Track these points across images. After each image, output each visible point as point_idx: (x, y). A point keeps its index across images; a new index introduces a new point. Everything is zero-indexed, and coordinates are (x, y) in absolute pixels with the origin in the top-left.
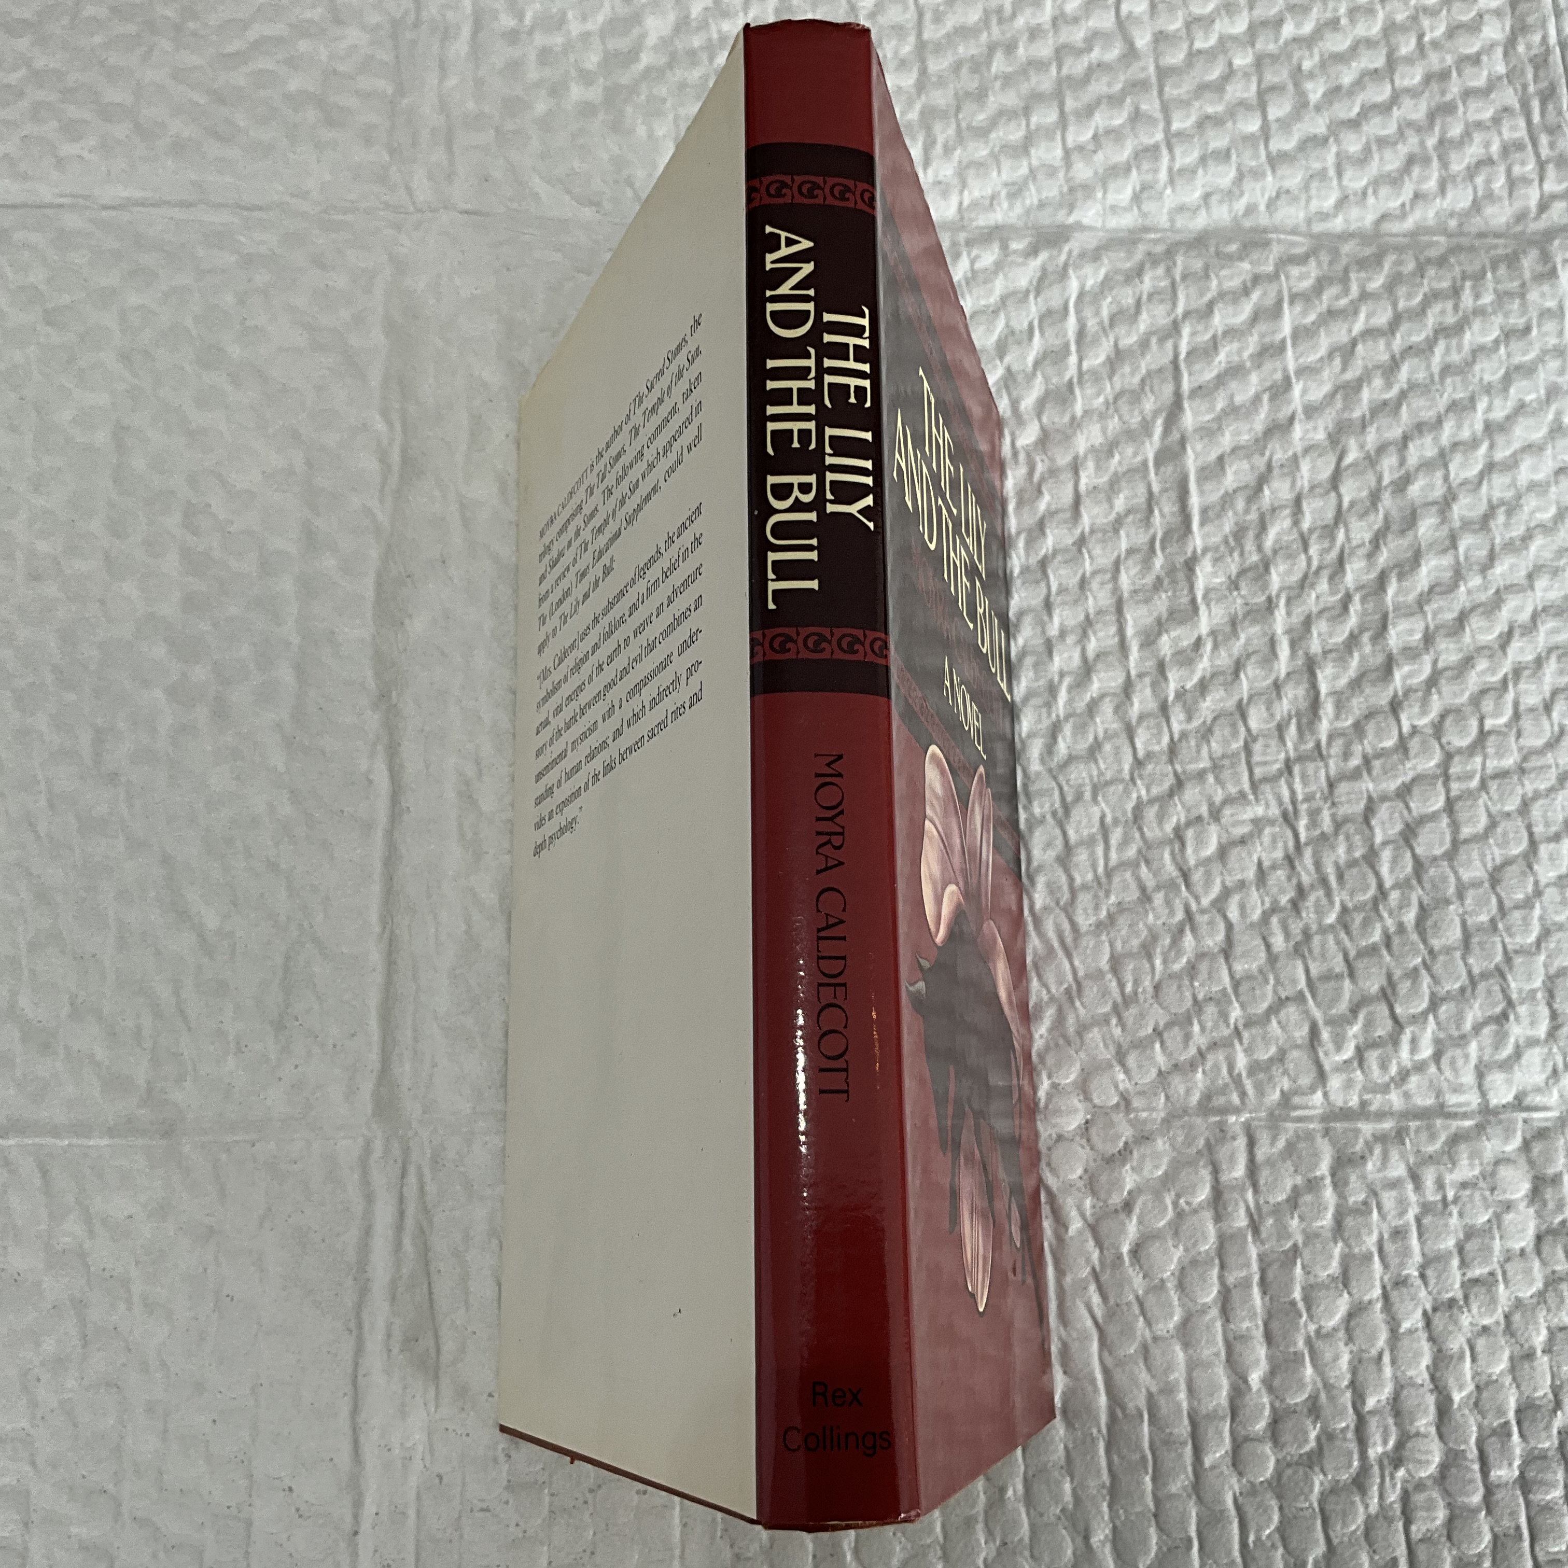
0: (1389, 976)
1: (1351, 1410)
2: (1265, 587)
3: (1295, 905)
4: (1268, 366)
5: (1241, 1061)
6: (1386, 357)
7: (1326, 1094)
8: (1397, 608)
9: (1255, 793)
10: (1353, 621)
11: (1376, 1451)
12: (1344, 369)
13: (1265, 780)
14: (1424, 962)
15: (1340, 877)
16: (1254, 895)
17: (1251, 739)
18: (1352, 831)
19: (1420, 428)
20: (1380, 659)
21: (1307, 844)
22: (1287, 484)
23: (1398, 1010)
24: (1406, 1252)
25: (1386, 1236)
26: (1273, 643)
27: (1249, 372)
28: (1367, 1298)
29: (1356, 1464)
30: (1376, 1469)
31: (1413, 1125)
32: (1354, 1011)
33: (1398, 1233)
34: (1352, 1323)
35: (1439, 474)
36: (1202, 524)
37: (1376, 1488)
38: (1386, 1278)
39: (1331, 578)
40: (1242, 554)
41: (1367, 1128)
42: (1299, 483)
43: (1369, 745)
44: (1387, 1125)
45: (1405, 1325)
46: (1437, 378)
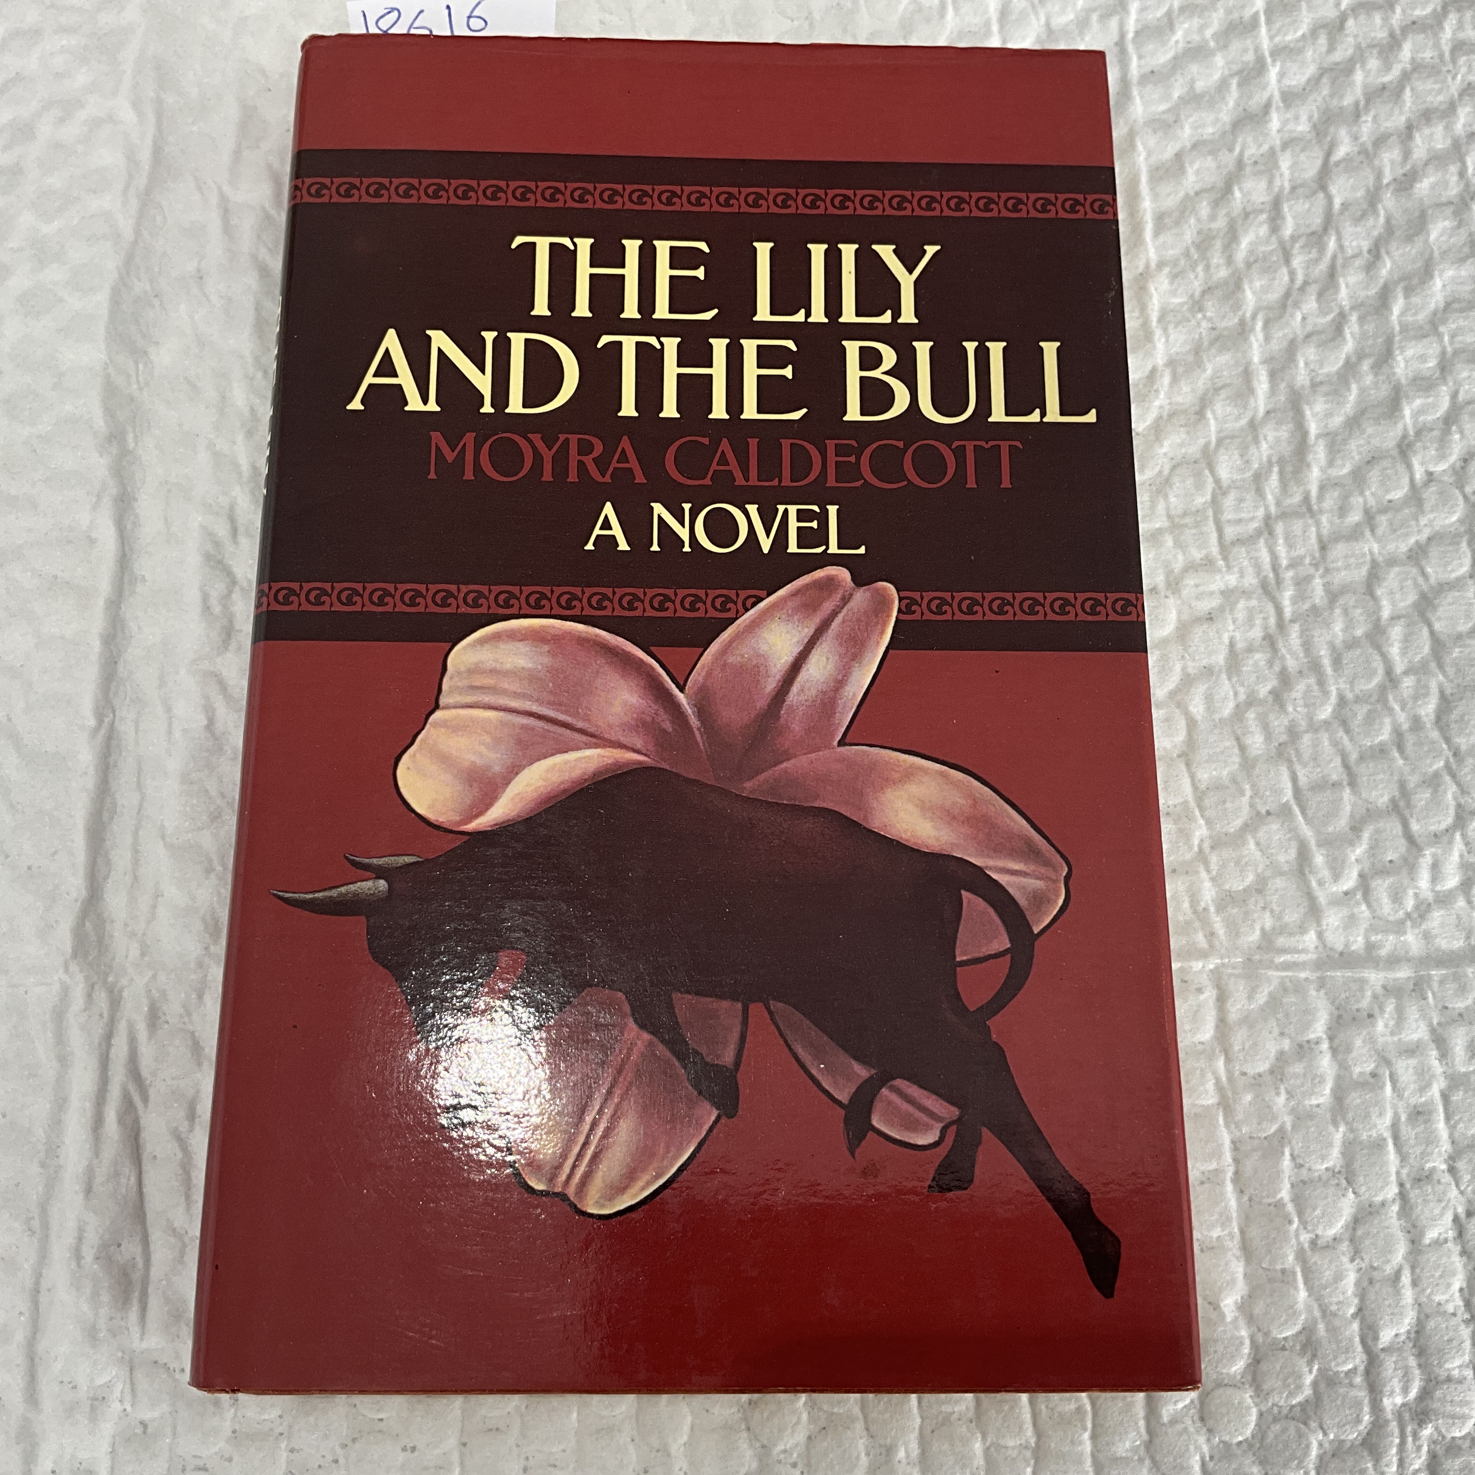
0: (1402, 785)
1: (1359, 1348)
2: (1237, 306)
3: (1278, 697)
4: (1236, 46)
5: (1208, 893)
6: (1381, 35)
7: (1320, 935)
8: (1405, 328)
9: (1225, 559)
10: (1349, 346)
11: (1393, 1401)
12: (1331, 48)
13: (1239, 541)
14: (1447, 766)
15: (1337, 662)
16: (1225, 686)
17: (1221, 489)
18: (1352, 603)
19: (1427, 116)
20: (1384, 391)
21: (1292, 621)
22: (1263, 184)
23: (1415, 827)
24: (1430, 1140)
25: (1403, 1118)
26: (1247, 375)
27: (1212, 53)
28: (1379, 1199)
29: (1367, 1418)
30: (1394, 1427)
31: (1436, 973)
32: (1356, 829)
33: (1419, 1114)
34: (1359, 1233)
35: (1453, 169)
36: (1157, 234)
37: (1394, 1450)
38: (1405, 1171)
39: (1320, 295)
40: (1207, 267)
41: (1375, 978)
42: (1277, 182)
43: (1371, 496)
44: (1403, 973)
45: (1431, 1235)
46: (1447, 55)
